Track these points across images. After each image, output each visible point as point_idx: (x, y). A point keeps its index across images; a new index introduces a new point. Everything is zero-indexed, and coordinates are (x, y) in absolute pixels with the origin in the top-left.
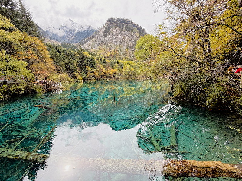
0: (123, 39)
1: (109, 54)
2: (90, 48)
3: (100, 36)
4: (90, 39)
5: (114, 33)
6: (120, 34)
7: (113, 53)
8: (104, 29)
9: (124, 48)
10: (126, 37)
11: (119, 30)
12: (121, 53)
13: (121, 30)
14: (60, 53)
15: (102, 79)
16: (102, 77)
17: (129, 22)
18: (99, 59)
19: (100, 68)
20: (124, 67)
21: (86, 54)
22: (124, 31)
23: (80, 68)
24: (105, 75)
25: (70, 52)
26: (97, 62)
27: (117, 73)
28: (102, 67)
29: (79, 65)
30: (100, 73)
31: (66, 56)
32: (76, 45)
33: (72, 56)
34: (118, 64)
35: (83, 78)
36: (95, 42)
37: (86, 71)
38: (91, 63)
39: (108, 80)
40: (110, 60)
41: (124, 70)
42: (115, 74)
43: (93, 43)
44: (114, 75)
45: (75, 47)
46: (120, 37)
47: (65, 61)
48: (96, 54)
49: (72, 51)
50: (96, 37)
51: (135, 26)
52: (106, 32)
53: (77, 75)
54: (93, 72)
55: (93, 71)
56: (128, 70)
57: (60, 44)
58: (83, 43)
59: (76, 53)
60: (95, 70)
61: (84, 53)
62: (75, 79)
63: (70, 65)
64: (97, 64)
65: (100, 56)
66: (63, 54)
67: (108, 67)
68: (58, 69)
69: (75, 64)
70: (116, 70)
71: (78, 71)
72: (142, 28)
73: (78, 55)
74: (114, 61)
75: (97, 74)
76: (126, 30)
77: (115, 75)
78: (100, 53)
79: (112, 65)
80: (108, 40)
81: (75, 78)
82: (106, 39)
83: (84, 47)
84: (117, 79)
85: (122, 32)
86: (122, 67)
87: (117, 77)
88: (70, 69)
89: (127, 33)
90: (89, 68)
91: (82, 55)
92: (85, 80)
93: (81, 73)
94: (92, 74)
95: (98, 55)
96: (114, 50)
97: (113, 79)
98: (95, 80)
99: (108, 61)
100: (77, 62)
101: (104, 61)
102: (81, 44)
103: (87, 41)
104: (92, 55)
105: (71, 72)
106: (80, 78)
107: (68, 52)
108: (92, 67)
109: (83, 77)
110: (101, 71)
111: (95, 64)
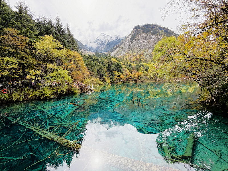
0: (149, 42)
1: (135, 58)
2: (118, 54)
3: (127, 43)
4: (118, 47)
5: (140, 39)
6: (145, 38)
7: (138, 57)
8: (130, 36)
9: (150, 51)
10: (152, 41)
11: (144, 35)
12: (147, 56)
13: (146, 35)
14: (94, 61)
15: (128, 82)
16: (127, 80)
17: (154, 26)
18: (125, 64)
19: (126, 72)
20: (150, 70)
21: (114, 60)
22: (150, 35)
23: (109, 73)
24: (131, 78)
25: (101, 60)
26: (123, 66)
28: (128, 71)
29: (108, 70)
30: (126, 76)
31: (98, 63)
32: (106, 53)
33: (102, 63)
34: (143, 67)
36: (123, 49)
37: (113, 75)
38: (118, 68)
39: (134, 82)
40: (135, 64)
41: (149, 73)
43: (121, 50)
44: (139, 78)
45: (106, 55)
46: (145, 42)
47: (97, 67)
48: (123, 59)
49: (103, 59)
50: (123, 44)
51: (161, 28)
52: (132, 39)
53: (106, 79)
54: (119, 76)
56: (154, 73)
57: (94, 54)
58: (112, 51)
59: (106, 60)
60: (121, 73)
61: (112, 59)
62: (104, 82)
63: (100, 70)
64: (123, 68)
65: (126, 61)
66: (96, 61)
67: (133, 70)
68: (91, 74)
69: (105, 69)
70: (141, 73)
71: (107, 75)
72: (169, 30)
73: (107, 62)
74: (140, 64)
75: (123, 77)
76: (152, 34)
78: (126, 58)
79: (138, 69)
80: (134, 46)
82: (132, 45)
83: (112, 55)
84: (143, 82)
85: (148, 37)
86: (147, 70)
87: (142, 79)
88: (101, 74)
89: (153, 36)
90: (116, 73)
91: (111, 61)
92: (113, 83)
93: (110, 76)
94: (119, 78)
95: (125, 60)
96: (140, 54)
97: (139, 82)
98: (121, 83)
99: (133, 65)
100: (107, 67)
101: (130, 65)
102: (110, 52)
103: (116, 49)
104: (119, 61)
105: (101, 76)
106: (108, 81)
107: (100, 60)
108: (118, 71)
109: (110, 80)
110: (127, 75)
111: (122, 69)
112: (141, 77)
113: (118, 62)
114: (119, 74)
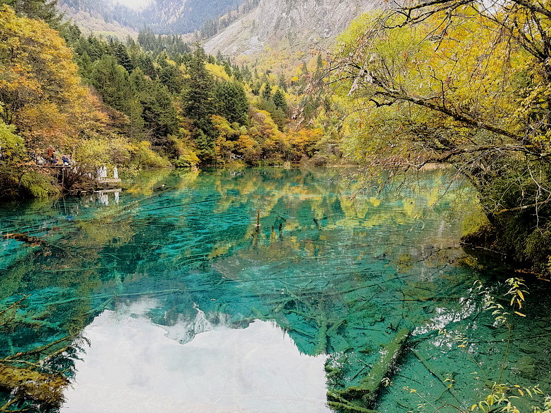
1: (300, 72)
2: (235, 49)
7: (312, 69)
14: (129, 67)
15: (267, 162)
16: (265, 153)
18: (260, 91)
19: (261, 122)
21: (215, 71)
23: (192, 121)
24: (279, 147)
25: (164, 64)
26: (253, 100)
27: (319, 143)
28: (269, 120)
29: (189, 111)
30: (261, 140)
31: (147, 77)
32: (186, 39)
33: (168, 78)
34: (328, 109)
35: (199, 156)
36: (254, 27)
37: (211, 132)
38: (233, 106)
39: (288, 166)
40: (299, 94)
42: (313, 147)
43: (247, 33)
44: (309, 150)
45: (184, 48)
47: (144, 96)
48: (251, 70)
49: (172, 63)
54: (234, 138)
55: (237, 132)
57: (135, 37)
58: (211, 31)
59: (182, 67)
60: (243, 128)
61: (208, 66)
62: (173, 158)
63: (158, 109)
64: (251, 107)
65: (265, 80)
66: (138, 71)
67: (288, 120)
68: (117, 122)
69: (177, 104)
70: (316, 131)
71: (186, 132)
73: (188, 76)
75: (250, 144)
77: (314, 150)
78: (267, 67)
81: (174, 153)
82: (291, 18)
83: (210, 48)
84: (320, 165)
87: (319, 156)
88: (158, 125)
90: (222, 123)
91: (203, 76)
92: (206, 164)
93: (196, 137)
94: (232, 145)
95: (260, 74)
97: (306, 165)
98: (240, 165)
99: (290, 98)
100: (184, 99)
101: (279, 101)
103: (226, 24)
104: (238, 77)
105: (161, 134)
106: (189, 155)
107: (156, 65)
108: (232, 120)
110: (264, 135)
111: (246, 109)
112: (316, 147)
113: (231, 80)
114: (232, 131)
